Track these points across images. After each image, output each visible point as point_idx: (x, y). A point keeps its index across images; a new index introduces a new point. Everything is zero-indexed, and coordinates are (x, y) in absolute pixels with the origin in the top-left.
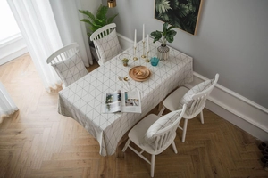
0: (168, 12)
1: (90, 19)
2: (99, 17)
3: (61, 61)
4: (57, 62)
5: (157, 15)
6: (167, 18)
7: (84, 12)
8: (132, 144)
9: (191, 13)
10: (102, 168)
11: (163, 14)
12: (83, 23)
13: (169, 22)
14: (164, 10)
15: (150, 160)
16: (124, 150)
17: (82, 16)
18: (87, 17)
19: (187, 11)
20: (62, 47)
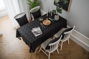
0: (59, 3)
1: (31, 4)
2: (34, 3)
3: (19, 18)
4: (18, 18)
5: (55, 3)
6: (58, 5)
7: (29, 1)
8: (42, 49)
9: (67, 3)
10: (30, 57)
11: (57, 3)
12: (28, 5)
13: (59, 6)
14: (57, 2)
16: (39, 51)
17: (28, 2)
18: (30, 3)
19: (65, 3)
20: (20, 13)
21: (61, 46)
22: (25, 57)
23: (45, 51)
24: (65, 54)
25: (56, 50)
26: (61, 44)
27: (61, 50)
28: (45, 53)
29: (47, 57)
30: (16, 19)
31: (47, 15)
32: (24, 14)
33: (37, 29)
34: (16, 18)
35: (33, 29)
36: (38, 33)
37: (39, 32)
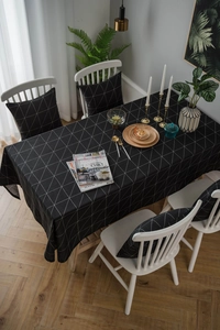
0: (208, 52)
1: (83, 45)
2: (100, 44)
3: (23, 100)
4: (17, 101)
5: (189, 54)
6: (203, 61)
7: (76, 32)
8: (105, 251)
10: (46, 283)
11: (199, 54)
12: (72, 49)
13: (204, 69)
14: (201, 48)
15: (128, 283)
16: (92, 260)
17: (72, 38)
18: (79, 41)
20: (32, 79)
21: (192, 252)
22: (24, 280)
23: (115, 264)
24: (205, 292)
25: (167, 268)
26: (193, 244)
27: (191, 270)
28: (114, 271)
29: (123, 293)
30: (9, 105)
31: (147, 104)
32: (48, 88)
33: (94, 161)
34: (11, 100)
35: (75, 156)
36: (94, 179)
37: (98, 175)
